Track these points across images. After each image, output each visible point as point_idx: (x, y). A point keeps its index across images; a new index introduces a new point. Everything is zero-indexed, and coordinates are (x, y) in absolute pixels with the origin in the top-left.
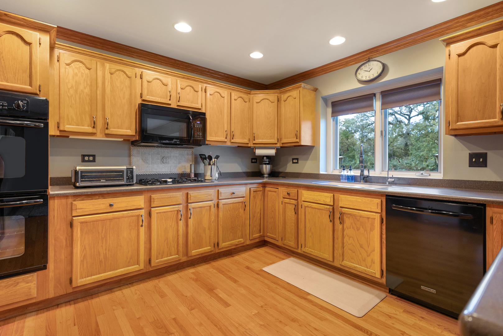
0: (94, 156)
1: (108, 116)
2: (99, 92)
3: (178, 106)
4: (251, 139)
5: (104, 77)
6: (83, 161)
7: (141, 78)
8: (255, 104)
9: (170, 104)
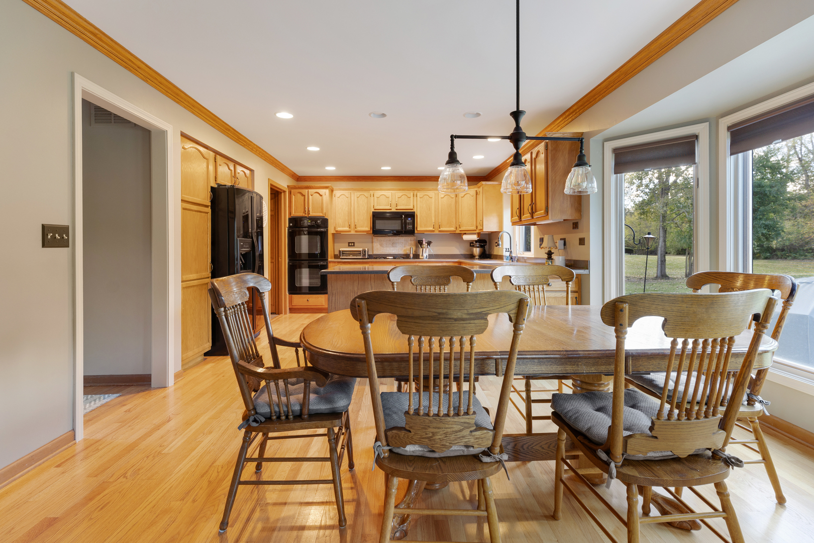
0: (354, 243)
1: (356, 221)
2: (352, 209)
3: (396, 209)
4: (458, 227)
5: (354, 200)
6: (349, 246)
7: (374, 196)
8: (460, 198)
9: (391, 209)
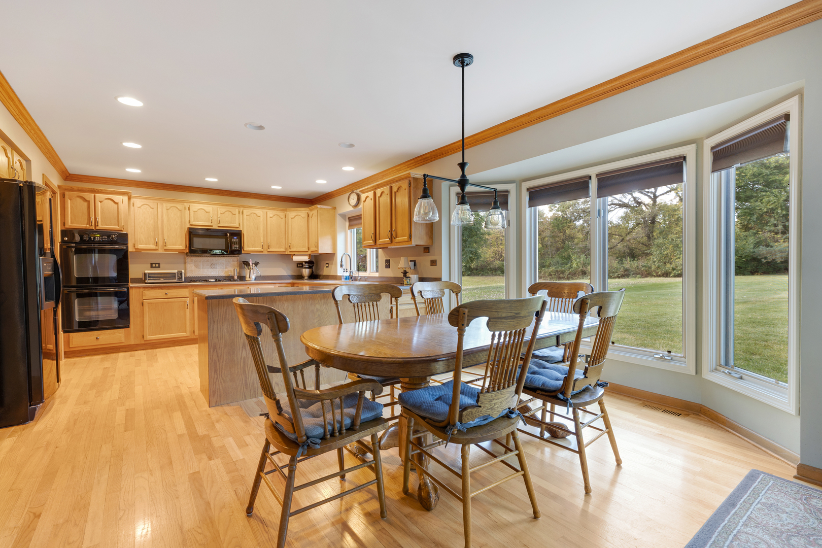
0: (159, 264)
1: (166, 238)
2: (160, 222)
3: (218, 227)
4: (288, 248)
5: (162, 213)
6: (152, 267)
7: (189, 209)
8: (290, 219)
9: (212, 226)
